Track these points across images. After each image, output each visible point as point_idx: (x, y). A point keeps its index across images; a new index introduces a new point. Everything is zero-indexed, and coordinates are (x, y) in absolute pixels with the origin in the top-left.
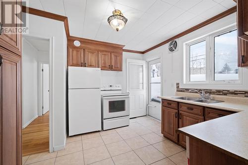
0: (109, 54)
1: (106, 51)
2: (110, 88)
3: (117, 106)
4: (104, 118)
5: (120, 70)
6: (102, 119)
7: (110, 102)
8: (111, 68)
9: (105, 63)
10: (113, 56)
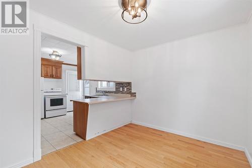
0: (51, 67)
1: (48, 65)
2: (52, 91)
3: (57, 102)
4: (46, 109)
5: (60, 78)
6: (45, 111)
7: (51, 100)
8: (52, 76)
9: (47, 73)
10: (54, 68)
